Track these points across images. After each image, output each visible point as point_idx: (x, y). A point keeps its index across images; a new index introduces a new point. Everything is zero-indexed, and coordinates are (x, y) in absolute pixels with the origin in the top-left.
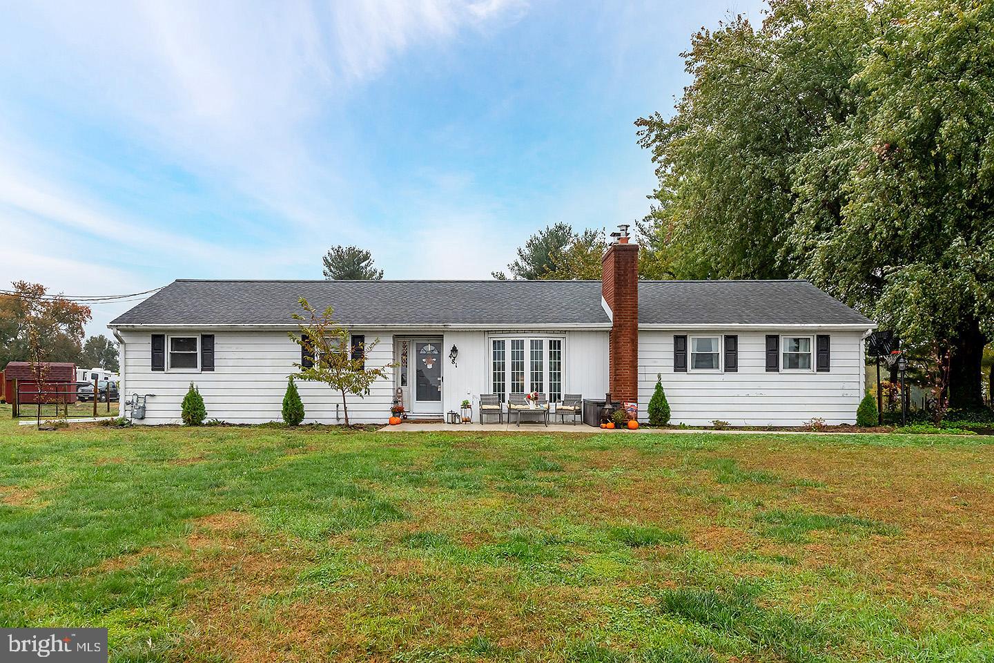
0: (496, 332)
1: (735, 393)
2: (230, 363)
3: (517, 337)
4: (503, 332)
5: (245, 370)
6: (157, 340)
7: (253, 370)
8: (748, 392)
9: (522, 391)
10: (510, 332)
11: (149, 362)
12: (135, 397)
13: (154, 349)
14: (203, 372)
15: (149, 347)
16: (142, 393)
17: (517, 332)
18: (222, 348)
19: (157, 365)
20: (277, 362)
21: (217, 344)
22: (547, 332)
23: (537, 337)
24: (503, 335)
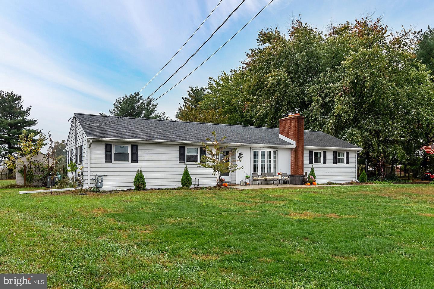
0: (255, 147)
1: (325, 172)
2: (146, 159)
3: (263, 150)
4: (258, 147)
5: (152, 162)
6: (108, 146)
7: (158, 162)
8: (329, 171)
9: (265, 171)
10: (261, 147)
11: (104, 158)
12: (97, 177)
13: (106, 151)
14: (132, 163)
15: (104, 150)
16: (100, 174)
17: (263, 148)
18: (142, 152)
19: (108, 159)
20: (167, 159)
21: (139, 149)
22: (273, 148)
23: (270, 150)
24: (258, 149)
